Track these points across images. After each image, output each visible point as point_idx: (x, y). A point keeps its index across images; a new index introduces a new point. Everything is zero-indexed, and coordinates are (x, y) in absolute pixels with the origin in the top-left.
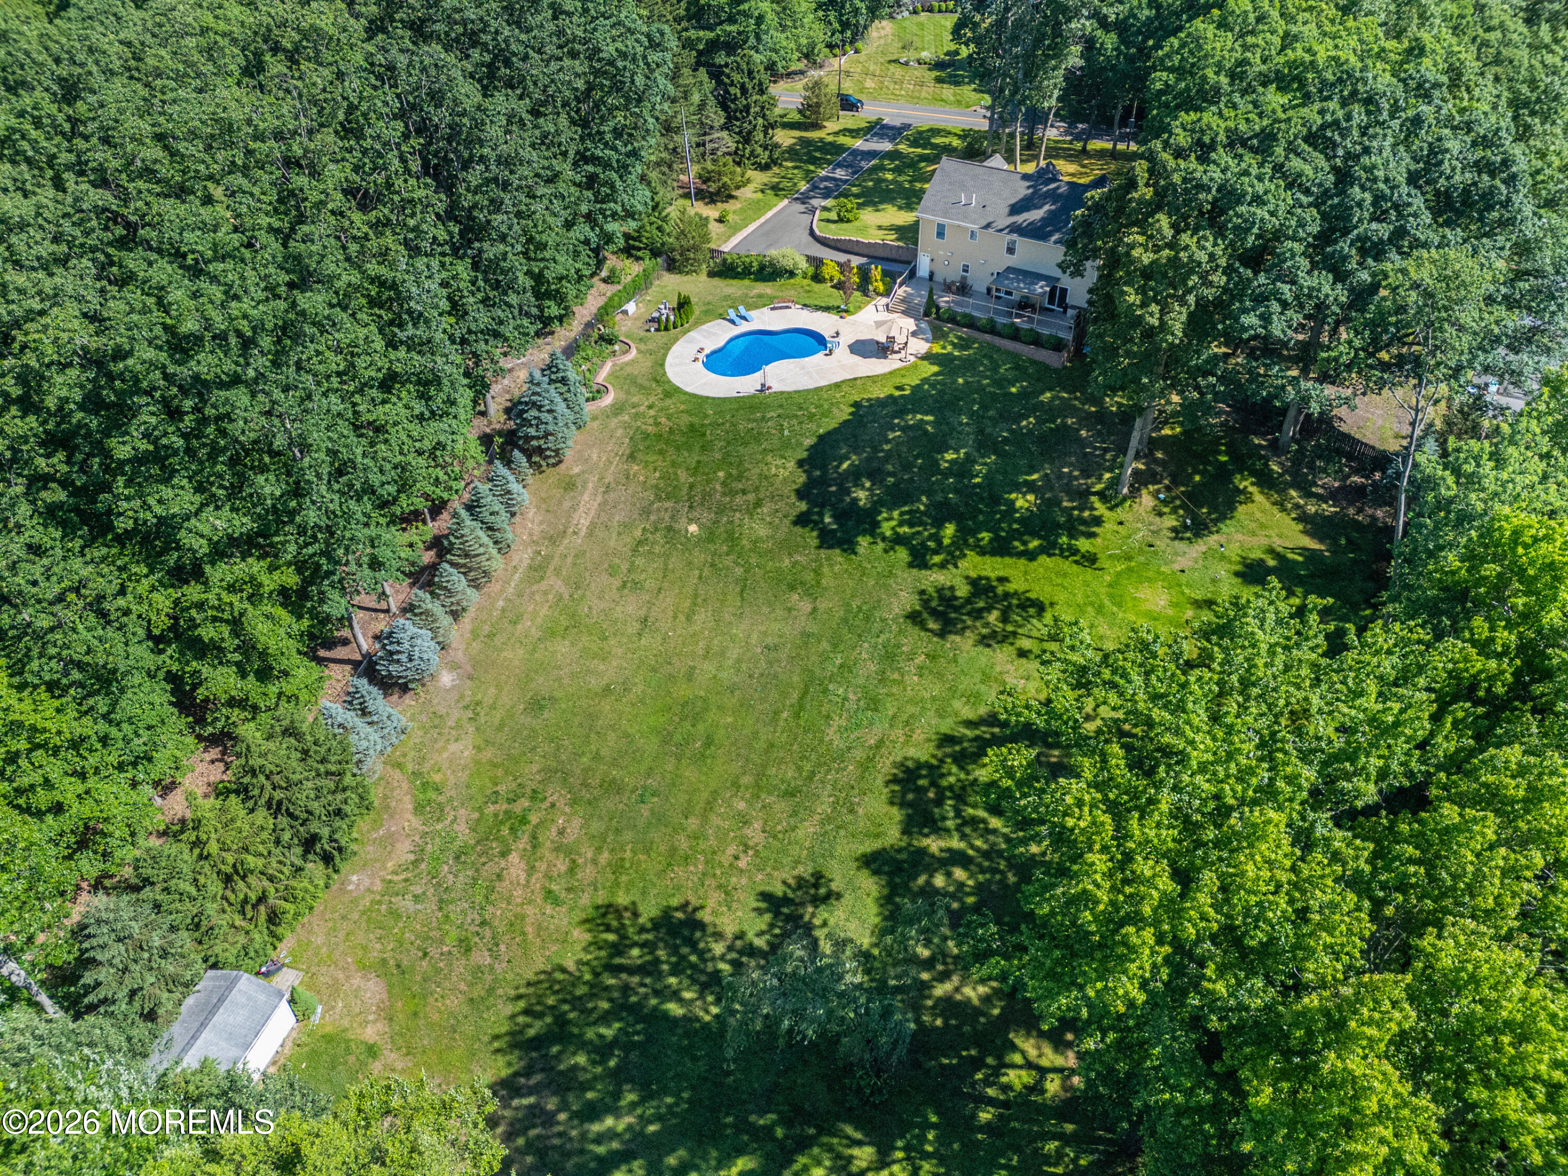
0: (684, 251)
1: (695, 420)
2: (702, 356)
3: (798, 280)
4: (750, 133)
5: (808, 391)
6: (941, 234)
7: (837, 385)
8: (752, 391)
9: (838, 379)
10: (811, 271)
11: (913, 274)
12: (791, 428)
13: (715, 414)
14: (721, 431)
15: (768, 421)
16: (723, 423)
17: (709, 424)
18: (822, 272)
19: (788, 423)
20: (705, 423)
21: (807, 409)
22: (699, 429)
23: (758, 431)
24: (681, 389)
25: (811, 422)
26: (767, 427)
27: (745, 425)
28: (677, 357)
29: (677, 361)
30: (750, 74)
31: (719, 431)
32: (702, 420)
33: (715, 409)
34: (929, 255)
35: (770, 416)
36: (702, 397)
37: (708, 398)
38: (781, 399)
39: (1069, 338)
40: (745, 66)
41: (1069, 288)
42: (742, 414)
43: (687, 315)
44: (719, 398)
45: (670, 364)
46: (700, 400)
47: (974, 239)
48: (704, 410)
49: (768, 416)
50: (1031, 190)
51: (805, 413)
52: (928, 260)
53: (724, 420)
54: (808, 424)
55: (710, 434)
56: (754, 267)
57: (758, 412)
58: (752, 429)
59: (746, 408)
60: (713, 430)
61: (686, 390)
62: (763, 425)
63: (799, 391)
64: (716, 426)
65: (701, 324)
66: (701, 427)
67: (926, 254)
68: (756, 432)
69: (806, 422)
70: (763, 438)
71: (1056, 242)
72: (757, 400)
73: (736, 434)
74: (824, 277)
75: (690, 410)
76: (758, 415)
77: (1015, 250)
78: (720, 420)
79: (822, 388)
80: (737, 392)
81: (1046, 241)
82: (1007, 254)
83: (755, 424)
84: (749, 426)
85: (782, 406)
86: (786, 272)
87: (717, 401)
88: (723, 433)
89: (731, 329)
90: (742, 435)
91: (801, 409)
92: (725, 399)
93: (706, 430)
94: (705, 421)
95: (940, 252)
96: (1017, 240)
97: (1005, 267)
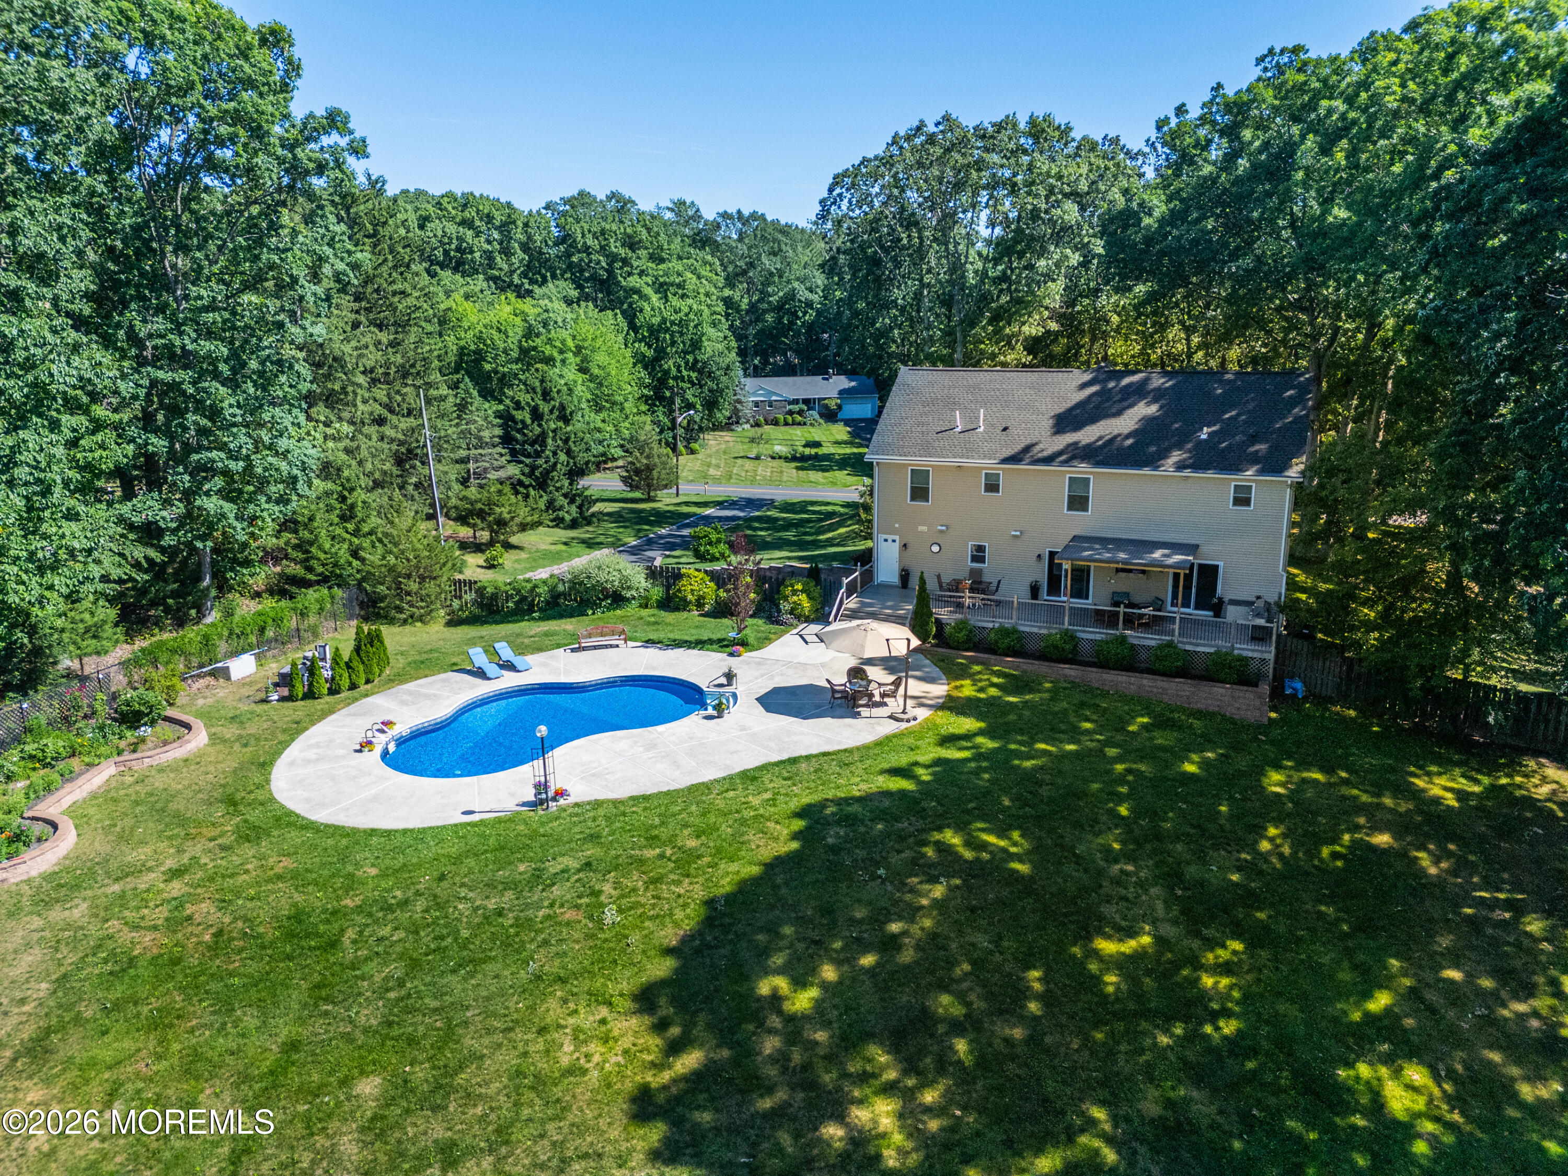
0: (397, 579)
1: (316, 899)
2: (381, 741)
3: (631, 610)
4: (547, 472)
5: (671, 795)
6: (920, 493)
7: (750, 777)
8: (510, 805)
9: (751, 763)
10: (657, 593)
11: (868, 576)
12: (624, 901)
13: (383, 875)
14: (396, 929)
15: (554, 884)
16: (404, 904)
17: (359, 909)
18: (679, 591)
19: (617, 885)
20: (346, 907)
21: (672, 840)
22: (322, 928)
23: (517, 919)
24: (298, 816)
25: (688, 876)
26: (546, 903)
27: (478, 903)
28: (317, 745)
29: (308, 762)
30: (546, 395)
31: (389, 928)
32: (338, 899)
33: (387, 862)
34: (897, 538)
35: (559, 868)
36: (354, 831)
37: (373, 832)
38: (594, 819)
39: (1266, 656)
40: (537, 384)
41: (1221, 564)
42: (471, 871)
43: (368, 671)
44: (405, 832)
45: (292, 763)
46: (344, 842)
47: (992, 487)
48: (350, 868)
49: (553, 867)
50: (1094, 389)
51: (669, 852)
52: (896, 547)
53: (410, 893)
54: (678, 883)
55: (354, 942)
56: (539, 595)
57: (520, 860)
58: (500, 913)
59: (486, 851)
60: (367, 925)
61: (313, 818)
62: (536, 898)
63: (646, 798)
64: (381, 914)
65: (401, 682)
66: (328, 921)
67: (890, 537)
68: (510, 922)
69: (672, 877)
70: (532, 940)
71: (1180, 466)
72: (522, 827)
73: (445, 932)
74: (684, 599)
75: (307, 871)
76: (522, 868)
77: (1087, 498)
78: (398, 893)
79: (706, 787)
80: (465, 813)
81: (1156, 468)
82: (1069, 509)
83: (509, 895)
84: (491, 904)
85: (594, 838)
86: (606, 598)
87: (398, 841)
88: (401, 934)
89: (475, 686)
90: (465, 933)
91: (653, 840)
92: (423, 831)
93: (342, 931)
94: (347, 902)
95: (921, 528)
96: (1091, 477)
97: (1070, 538)
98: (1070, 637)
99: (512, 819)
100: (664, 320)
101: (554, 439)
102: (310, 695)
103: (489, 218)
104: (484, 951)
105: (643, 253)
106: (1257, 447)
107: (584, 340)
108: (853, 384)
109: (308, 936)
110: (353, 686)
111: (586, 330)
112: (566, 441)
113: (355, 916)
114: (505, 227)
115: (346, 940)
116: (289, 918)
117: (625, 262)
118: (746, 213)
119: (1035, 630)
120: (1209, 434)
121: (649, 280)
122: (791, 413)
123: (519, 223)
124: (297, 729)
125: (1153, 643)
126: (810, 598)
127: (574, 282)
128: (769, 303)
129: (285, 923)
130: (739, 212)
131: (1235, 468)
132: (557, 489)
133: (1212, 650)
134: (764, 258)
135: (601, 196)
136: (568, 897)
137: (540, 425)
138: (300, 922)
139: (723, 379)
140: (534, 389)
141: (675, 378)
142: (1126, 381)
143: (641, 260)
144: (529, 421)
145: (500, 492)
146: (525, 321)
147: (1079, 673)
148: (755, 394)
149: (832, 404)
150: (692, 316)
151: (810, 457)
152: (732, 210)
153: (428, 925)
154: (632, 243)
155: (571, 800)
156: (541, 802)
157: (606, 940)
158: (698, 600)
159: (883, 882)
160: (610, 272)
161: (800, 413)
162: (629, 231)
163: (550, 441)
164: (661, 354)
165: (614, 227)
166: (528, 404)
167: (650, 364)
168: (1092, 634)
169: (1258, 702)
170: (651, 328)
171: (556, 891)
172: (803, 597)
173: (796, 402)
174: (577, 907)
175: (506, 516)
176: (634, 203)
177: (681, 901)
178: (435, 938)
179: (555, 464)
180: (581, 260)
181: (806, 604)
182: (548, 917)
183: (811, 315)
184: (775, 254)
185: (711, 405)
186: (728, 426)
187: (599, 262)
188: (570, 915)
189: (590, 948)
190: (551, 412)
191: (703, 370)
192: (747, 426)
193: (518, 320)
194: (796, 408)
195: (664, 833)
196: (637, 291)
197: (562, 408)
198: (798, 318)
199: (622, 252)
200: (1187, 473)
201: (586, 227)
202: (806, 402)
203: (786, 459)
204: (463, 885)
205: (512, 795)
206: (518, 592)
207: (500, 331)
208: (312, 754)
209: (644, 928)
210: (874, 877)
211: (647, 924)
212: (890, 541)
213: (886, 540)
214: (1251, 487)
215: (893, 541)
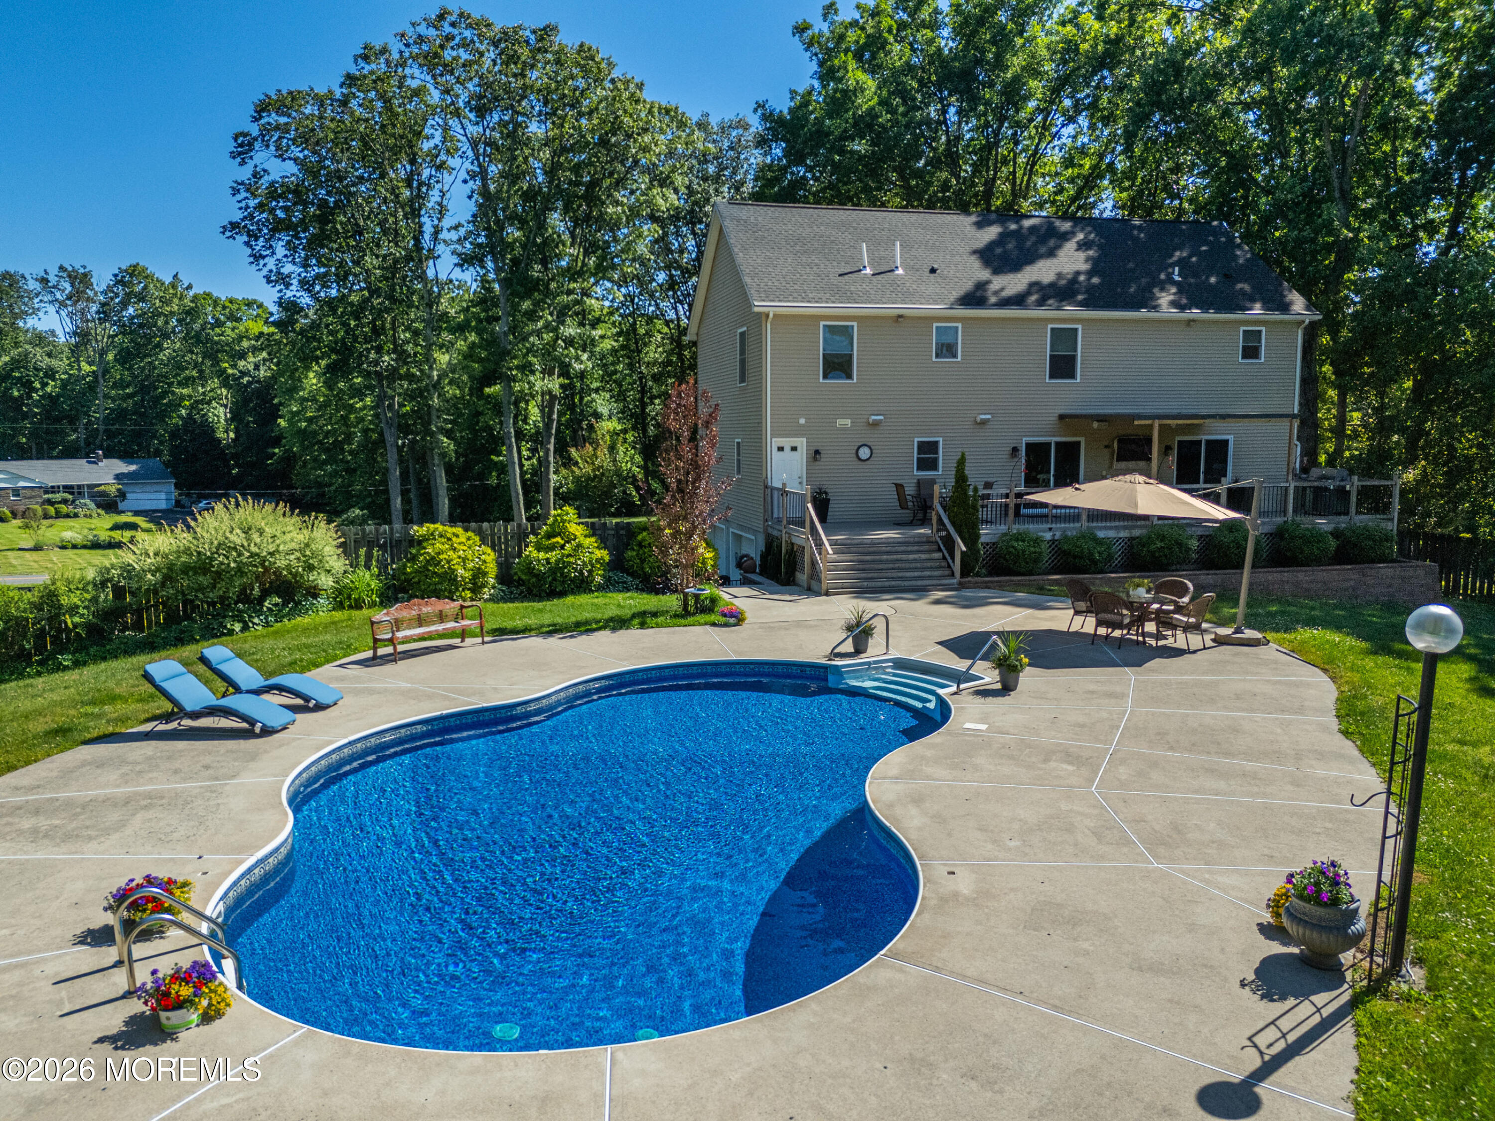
6: (837, 362)
10: (367, 578)
34: (801, 442)
41: (1231, 439)
52: (800, 457)
71: (1180, 306)
77: (1073, 358)
81: (1153, 308)
82: (1051, 377)
86: (269, 591)
95: (841, 422)
96: (1079, 327)
97: (1054, 418)
108: (133, 468)
119: (1112, 533)
120: (1179, 275)
122: (50, 502)
125: (1268, 529)
131: (1235, 307)
149: (112, 490)
161: (65, 502)
169: (1429, 579)
173: (54, 490)
194: (57, 497)
200: (1194, 314)
202: (70, 489)
212: (787, 449)
213: (781, 449)
214: (1260, 332)
215: (794, 449)
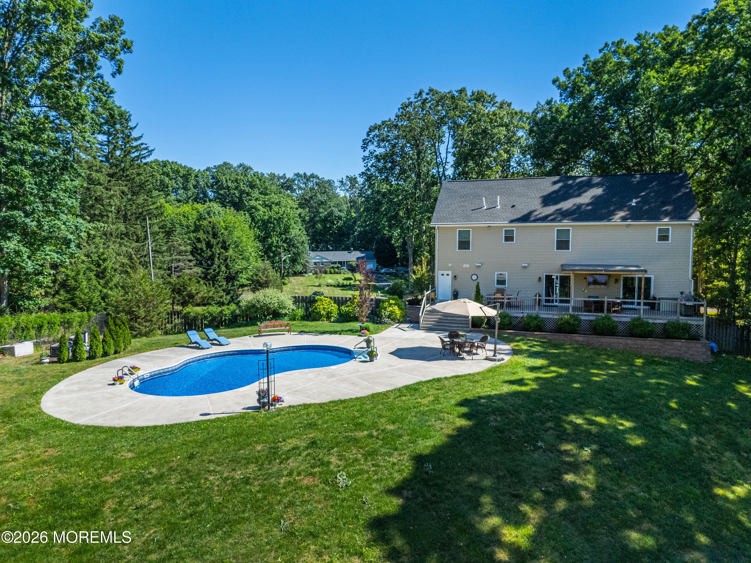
1: (78, 477)
2: (128, 379)
3: (285, 322)
4: (215, 276)
6: (464, 244)
8: (238, 409)
9: (407, 382)
10: (300, 312)
12: (351, 469)
13: (140, 456)
14: (154, 498)
15: (288, 458)
16: (160, 478)
17: (118, 484)
18: (316, 308)
19: (340, 457)
20: (106, 482)
21: (374, 425)
22: (83, 500)
23: (262, 486)
24: (63, 421)
25: (396, 449)
26: (285, 473)
27: (226, 474)
28: (79, 383)
29: (72, 391)
30: (215, 235)
31: (146, 499)
32: (99, 476)
33: (142, 447)
34: (450, 273)
35: (289, 447)
36: (111, 430)
37: (127, 429)
38: (308, 415)
39: (701, 323)
40: (210, 229)
41: (652, 277)
42: (215, 452)
43: (117, 344)
44: (155, 428)
45: (59, 393)
46: (103, 436)
47: (509, 238)
48: (108, 453)
49: (286, 446)
50: (560, 185)
51: (375, 434)
52: (450, 278)
53: (164, 470)
54: (390, 455)
55: (114, 511)
56: (225, 315)
57: (257, 442)
58: (247, 481)
59: (226, 437)
60: (127, 497)
61: (76, 422)
62: (275, 469)
63: (342, 402)
64: (139, 487)
65: (140, 352)
66: (89, 494)
67: (445, 273)
68: (257, 488)
69: (383, 450)
70: (280, 502)
71: (624, 219)
72: (252, 421)
73: (199, 499)
74: (319, 314)
75: (70, 457)
76: (259, 448)
77: (568, 241)
78: (154, 470)
79: (385, 394)
80: (201, 415)
81: (609, 220)
82: (557, 249)
83: (252, 468)
84: (238, 475)
85: (312, 426)
86: (269, 314)
87: (150, 434)
88: (159, 503)
89: (193, 352)
90: (218, 499)
91: (359, 426)
92: (172, 426)
93: (103, 502)
94: (108, 478)
95: (465, 266)
96: (571, 228)
97: (559, 266)
98: (576, 318)
99: (242, 416)
100: (270, 218)
101: (219, 258)
102: (75, 359)
103: (178, 172)
104: (237, 513)
105: (257, 191)
106: (667, 208)
107: (230, 223)
108: (363, 255)
109: (70, 507)
110: (105, 354)
111: (230, 218)
112: (225, 260)
113: (114, 490)
114: (186, 178)
115: (106, 510)
116: (52, 493)
117: (248, 194)
118: (308, 174)
119: (550, 316)
120: (636, 203)
121: (261, 202)
122: (333, 268)
123: (193, 175)
124: (64, 375)
125: (628, 320)
126: (400, 308)
127: (221, 203)
128: (320, 217)
129: (48, 497)
130: (305, 174)
131: (658, 218)
132: (220, 286)
133: (665, 322)
134: (318, 195)
135: (235, 165)
136: (303, 467)
137: (211, 251)
138: (62, 496)
139: (300, 247)
140: (208, 232)
141: (276, 246)
142: (578, 180)
143: (256, 194)
144: (205, 249)
145: (190, 279)
146: (198, 212)
147: (586, 339)
148: (314, 258)
149: (354, 264)
150: (285, 216)
151: (346, 286)
152: (301, 173)
153: (183, 494)
154: (252, 186)
155: (284, 404)
156: (264, 405)
157: (343, 500)
158: (327, 314)
159: (544, 452)
160: (240, 198)
161: (338, 268)
162: (250, 180)
163: (216, 259)
164: (268, 236)
165: (242, 178)
166: (204, 239)
167: (263, 240)
168: (586, 317)
169: (704, 349)
170: (263, 221)
171: (292, 463)
172: (396, 308)
173: (335, 263)
174: (312, 475)
175: (194, 291)
176: (251, 169)
177: (396, 468)
178: (190, 505)
179: (219, 272)
180: (225, 193)
181: (398, 312)
182: (290, 483)
183: (340, 223)
184: (324, 193)
185: (294, 261)
186: (301, 274)
187: (234, 194)
188: (307, 481)
189: (332, 507)
190: (218, 244)
191: (290, 243)
192: (311, 274)
193: (194, 212)
194: (336, 266)
195: (368, 420)
196: (255, 208)
197: (224, 242)
198: (334, 224)
199: (247, 189)
200: (629, 222)
201: (228, 178)
202: (340, 263)
203: (334, 286)
204: (210, 461)
205: (238, 403)
206: (211, 315)
207: (185, 217)
208: (75, 387)
209: (373, 490)
210: (537, 448)
211: (374, 486)
212: (445, 275)
213: (443, 275)
214: (668, 229)
215: (448, 275)
